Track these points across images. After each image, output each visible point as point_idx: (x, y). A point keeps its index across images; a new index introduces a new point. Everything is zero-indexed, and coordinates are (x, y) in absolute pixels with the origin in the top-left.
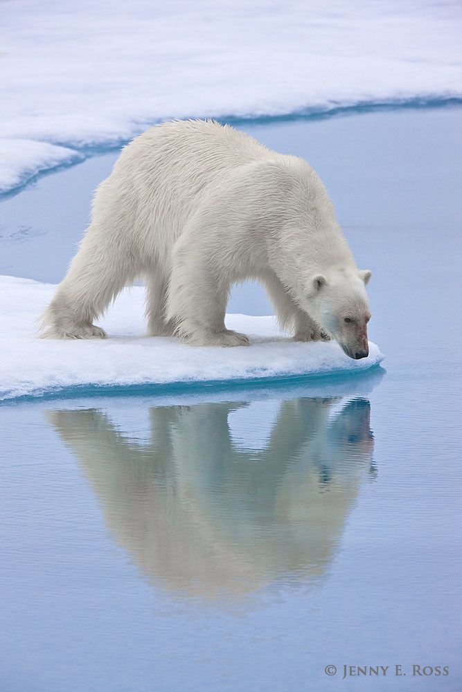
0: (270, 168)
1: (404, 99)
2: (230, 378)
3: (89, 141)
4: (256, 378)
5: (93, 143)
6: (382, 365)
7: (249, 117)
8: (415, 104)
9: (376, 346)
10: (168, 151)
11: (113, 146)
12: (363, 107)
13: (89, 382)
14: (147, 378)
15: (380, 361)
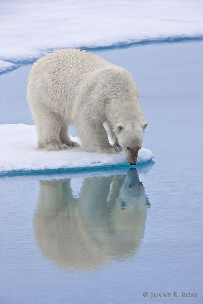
0: (108, 72)
1: (163, 38)
2: (84, 166)
3: (20, 59)
4: (96, 167)
5: (22, 60)
6: (153, 160)
7: (92, 47)
8: (168, 40)
9: (150, 151)
10: (60, 64)
11: (30, 61)
12: (144, 42)
13: (20, 169)
14: (46, 167)
15: (152, 158)
